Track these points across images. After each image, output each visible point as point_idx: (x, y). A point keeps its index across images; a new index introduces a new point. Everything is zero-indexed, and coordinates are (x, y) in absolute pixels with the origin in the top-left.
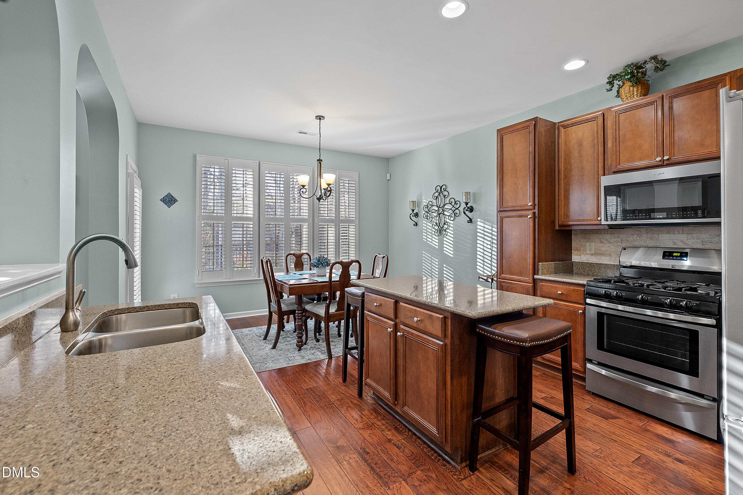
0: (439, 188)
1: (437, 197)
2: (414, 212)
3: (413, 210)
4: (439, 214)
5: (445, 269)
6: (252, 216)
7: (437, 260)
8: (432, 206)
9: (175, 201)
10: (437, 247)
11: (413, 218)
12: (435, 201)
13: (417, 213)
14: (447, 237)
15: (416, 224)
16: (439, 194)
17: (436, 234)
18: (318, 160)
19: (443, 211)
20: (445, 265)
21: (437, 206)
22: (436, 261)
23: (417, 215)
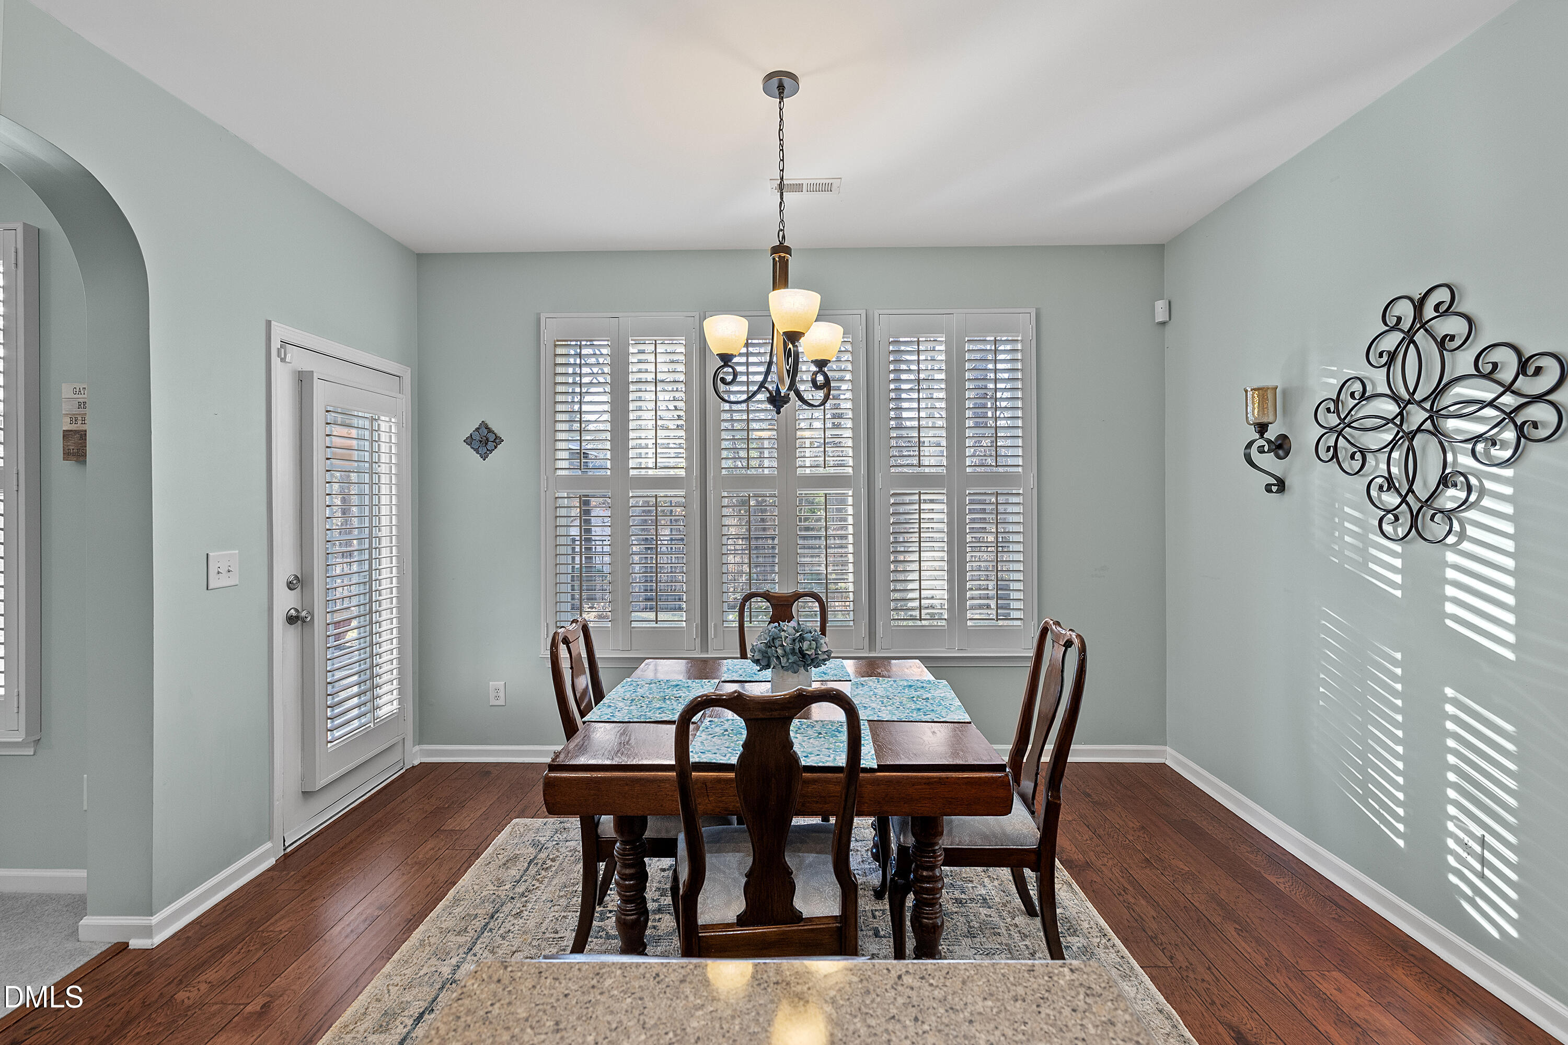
0: (1405, 310)
1: (1392, 356)
2: (1271, 434)
3: (1262, 428)
4: (1411, 436)
5: (1450, 709)
6: (682, 473)
7: (1398, 656)
8: (1363, 397)
9: (498, 440)
10: (1398, 593)
11: (1267, 461)
12: (1380, 375)
13: (1284, 437)
14: (1466, 546)
15: (1281, 485)
16: (1409, 338)
17: (1388, 528)
18: (775, 250)
19: (1434, 415)
20: (1449, 692)
21: (1395, 398)
22: (1395, 662)
23: (1281, 446)
